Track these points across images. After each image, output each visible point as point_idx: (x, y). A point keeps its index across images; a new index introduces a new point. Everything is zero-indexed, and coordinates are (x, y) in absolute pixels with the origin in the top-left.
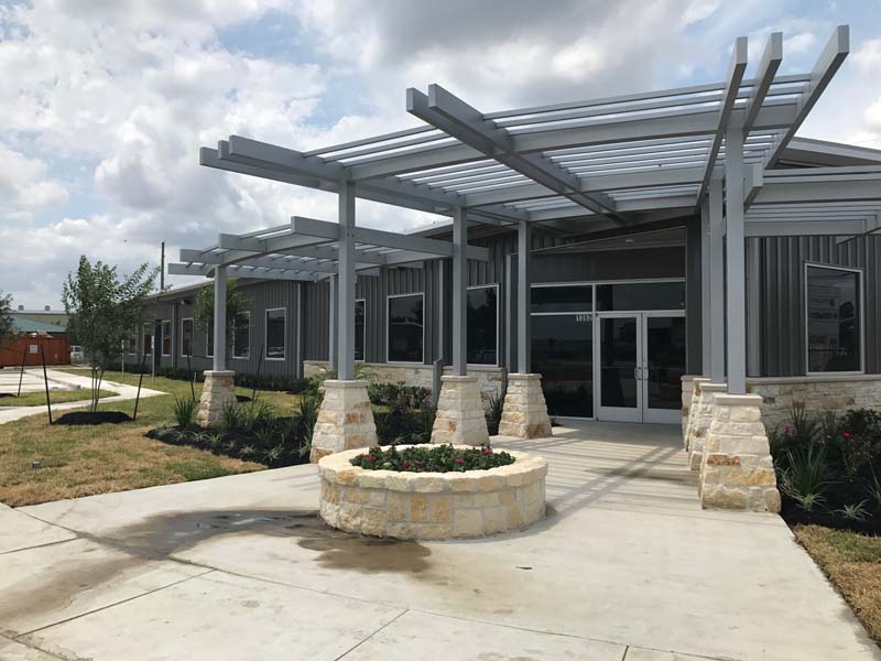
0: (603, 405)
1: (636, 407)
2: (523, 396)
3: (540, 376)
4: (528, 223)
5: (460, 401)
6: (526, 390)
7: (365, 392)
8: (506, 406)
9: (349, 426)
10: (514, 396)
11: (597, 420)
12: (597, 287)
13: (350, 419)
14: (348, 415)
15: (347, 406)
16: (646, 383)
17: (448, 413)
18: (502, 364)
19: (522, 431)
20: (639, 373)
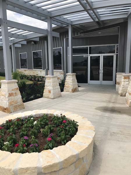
0: (90, 80)
1: (99, 80)
2: (71, 80)
3: (75, 74)
4: (72, 25)
5: (52, 84)
6: (71, 78)
7: (16, 84)
8: (66, 83)
9: (10, 97)
10: (68, 80)
11: (89, 84)
12: (89, 47)
13: (10, 95)
14: (9, 94)
15: (9, 90)
16: (102, 74)
17: (48, 88)
18: (63, 70)
19: (70, 90)
20: (100, 71)
